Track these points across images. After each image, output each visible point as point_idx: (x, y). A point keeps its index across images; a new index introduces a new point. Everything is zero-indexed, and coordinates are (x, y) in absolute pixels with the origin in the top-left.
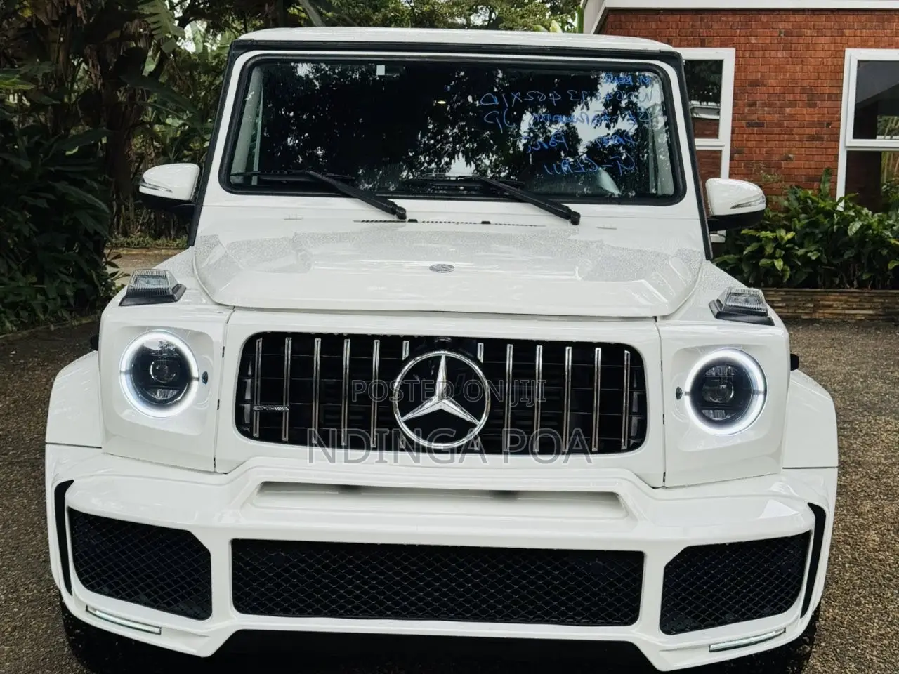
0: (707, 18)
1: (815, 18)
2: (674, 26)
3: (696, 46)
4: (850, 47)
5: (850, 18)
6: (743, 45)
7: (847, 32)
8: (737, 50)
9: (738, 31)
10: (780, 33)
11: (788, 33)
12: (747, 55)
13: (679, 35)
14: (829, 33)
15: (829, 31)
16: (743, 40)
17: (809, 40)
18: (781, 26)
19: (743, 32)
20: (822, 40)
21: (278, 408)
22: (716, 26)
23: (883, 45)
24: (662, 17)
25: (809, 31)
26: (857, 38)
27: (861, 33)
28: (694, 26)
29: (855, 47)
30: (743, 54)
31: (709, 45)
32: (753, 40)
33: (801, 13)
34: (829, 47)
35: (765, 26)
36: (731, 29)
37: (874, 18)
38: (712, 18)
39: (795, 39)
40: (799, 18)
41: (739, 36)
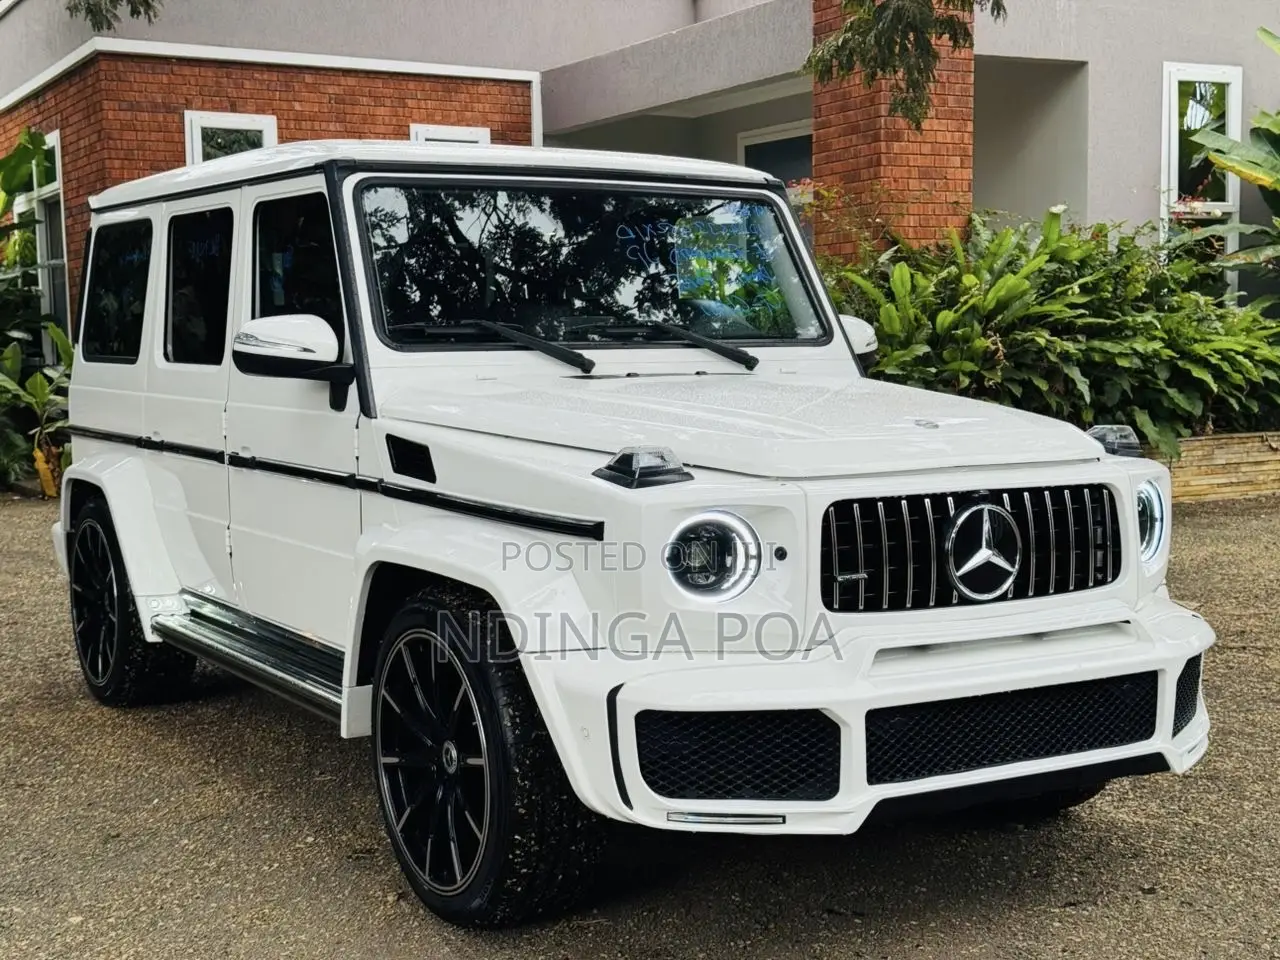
0: (236, 73)
1: (370, 83)
2: (193, 82)
3: (224, 109)
4: (415, 121)
5: (412, 85)
6: (286, 113)
7: (410, 103)
8: (278, 119)
9: (278, 93)
10: (330, 99)
11: (340, 100)
12: (292, 126)
13: (201, 94)
14: (388, 102)
15: (389, 100)
16: (285, 106)
17: (364, 110)
18: (331, 90)
19: (284, 96)
20: (381, 111)
21: (854, 577)
22: (247, 84)
23: (452, 120)
24: (175, 68)
25: (365, 99)
26: (421, 110)
27: (426, 104)
28: (221, 83)
29: (421, 121)
30: (287, 125)
31: (242, 109)
32: (297, 106)
33: (353, 74)
34: (391, 120)
35: (313, 88)
36: (268, 90)
37: (439, 87)
38: (242, 74)
39: (349, 109)
40: (351, 81)
41: (280, 100)
